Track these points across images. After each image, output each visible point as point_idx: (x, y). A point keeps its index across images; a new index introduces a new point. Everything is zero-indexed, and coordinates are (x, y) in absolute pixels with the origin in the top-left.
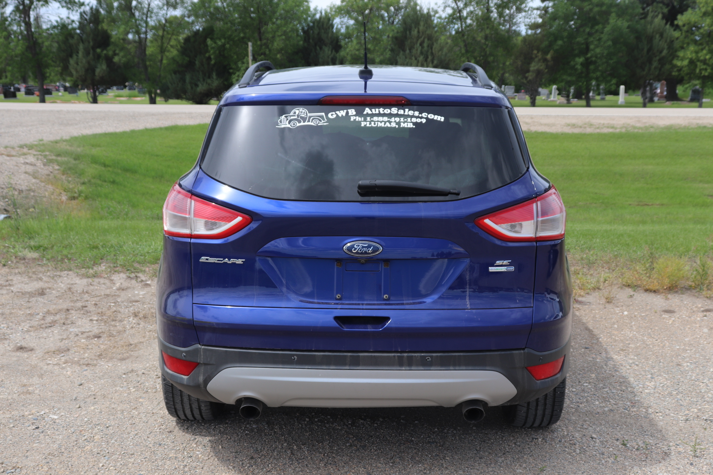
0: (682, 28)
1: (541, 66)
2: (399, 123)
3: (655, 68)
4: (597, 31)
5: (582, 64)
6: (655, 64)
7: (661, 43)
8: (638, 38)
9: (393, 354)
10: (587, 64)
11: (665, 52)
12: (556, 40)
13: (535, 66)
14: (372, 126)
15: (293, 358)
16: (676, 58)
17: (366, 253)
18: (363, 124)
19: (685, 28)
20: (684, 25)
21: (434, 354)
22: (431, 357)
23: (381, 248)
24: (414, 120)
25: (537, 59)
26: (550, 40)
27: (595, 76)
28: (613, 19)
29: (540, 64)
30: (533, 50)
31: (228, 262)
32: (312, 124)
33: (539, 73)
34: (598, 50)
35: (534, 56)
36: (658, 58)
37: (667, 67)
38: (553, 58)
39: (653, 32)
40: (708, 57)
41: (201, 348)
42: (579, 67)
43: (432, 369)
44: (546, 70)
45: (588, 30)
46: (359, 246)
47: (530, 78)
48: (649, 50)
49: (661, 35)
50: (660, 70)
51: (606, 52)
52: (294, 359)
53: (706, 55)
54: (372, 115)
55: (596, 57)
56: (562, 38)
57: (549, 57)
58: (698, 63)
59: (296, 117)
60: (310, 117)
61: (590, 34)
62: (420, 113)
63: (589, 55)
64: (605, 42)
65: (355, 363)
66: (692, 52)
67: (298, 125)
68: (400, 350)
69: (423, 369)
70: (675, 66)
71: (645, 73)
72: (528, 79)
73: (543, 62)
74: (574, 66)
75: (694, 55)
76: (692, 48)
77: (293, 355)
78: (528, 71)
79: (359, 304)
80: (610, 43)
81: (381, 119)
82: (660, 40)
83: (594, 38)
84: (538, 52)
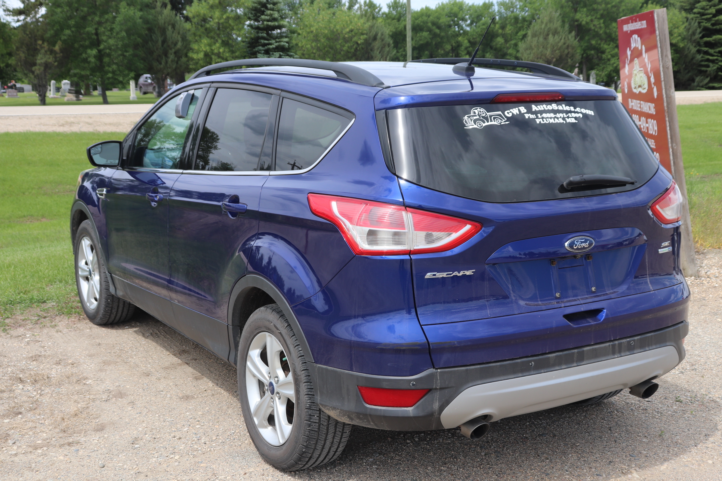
0: (192, 20)
1: (49, 58)
2: (564, 119)
3: (172, 61)
4: (107, 20)
5: (95, 57)
6: (172, 57)
7: (174, 34)
8: (150, 30)
9: (607, 344)
10: (100, 56)
11: (179, 44)
12: (62, 29)
13: (42, 59)
14: (545, 123)
15: (530, 364)
16: (191, 51)
17: (584, 248)
18: (538, 121)
19: (195, 20)
20: (194, 17)
21: (636, 338)
22: (634, 341)
23: (594, 242)
24: (574, 115)
25: (43, 51)
26: (55, 29)
27: (111, 70)
28: (125, 8)
29: (47, 56)
30: (36, 41)
31: (458, 275)
32: (496, 123)
33: (47, 66)
34: (111, 42)
35: (38, 47)
36: (173, 50)
37: (184, 59)
38: (62, 50)
39: (165, 23)
40: (221, 50)
41: (437, 372)
42: (92, 60)
43: (635, 352)
44: (56, 64)
45: (97, 19)
46: (578, 241)
47: (37, 72)
48: (164, 42)
49: (173, 26)
50: (177, 63)
51: (120, 44)
52: (532, 364)
53: (219, 48)
54: (541, 112)
55: (110, 49)
56: (69, 27)
57: (57, 48)
58: (213, 57)
59: (478, 117)
60: (491, 116)
61: (100, 23)
62: (575, 108)
63: (102, 47)
64: (117, 33)
65: (580, 359)
66: (205, 45)
67: (484, 125)
68: (612, 339)
69: (629, 353)
70: (192, 59)
71: (162, 66)
72: (36, 74)
73: (51, 54)
74: (87, 59)
75: (208, 49)
76: (205, 41)
77: (531, 361)
78: (35, 64)
79: (575, 300)
80: (124, 34)
81: (548, 115)
82: (173, 32)
83: (105, 28)
84: (43, 43)
